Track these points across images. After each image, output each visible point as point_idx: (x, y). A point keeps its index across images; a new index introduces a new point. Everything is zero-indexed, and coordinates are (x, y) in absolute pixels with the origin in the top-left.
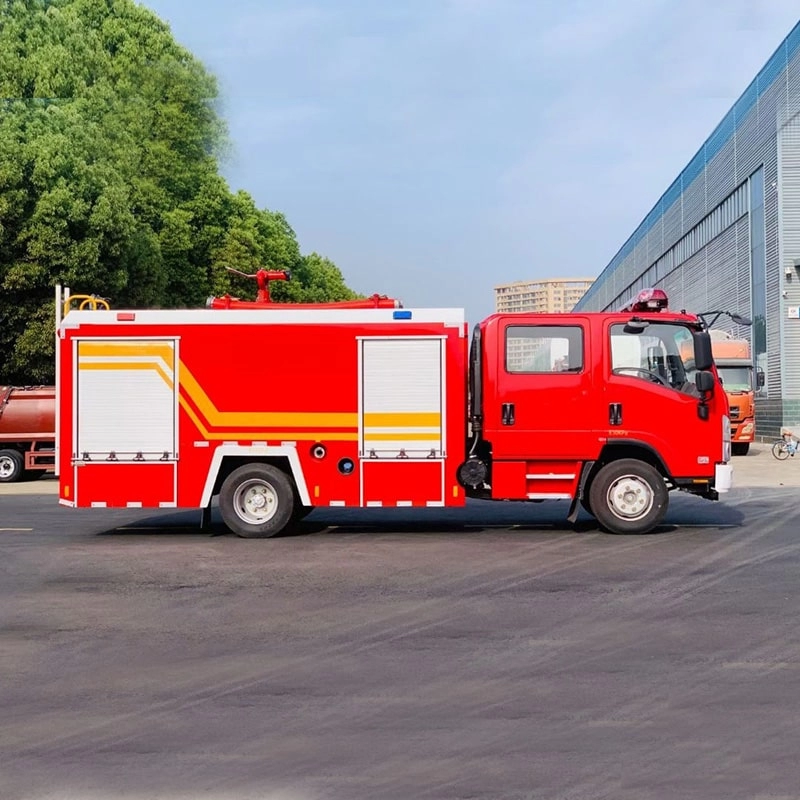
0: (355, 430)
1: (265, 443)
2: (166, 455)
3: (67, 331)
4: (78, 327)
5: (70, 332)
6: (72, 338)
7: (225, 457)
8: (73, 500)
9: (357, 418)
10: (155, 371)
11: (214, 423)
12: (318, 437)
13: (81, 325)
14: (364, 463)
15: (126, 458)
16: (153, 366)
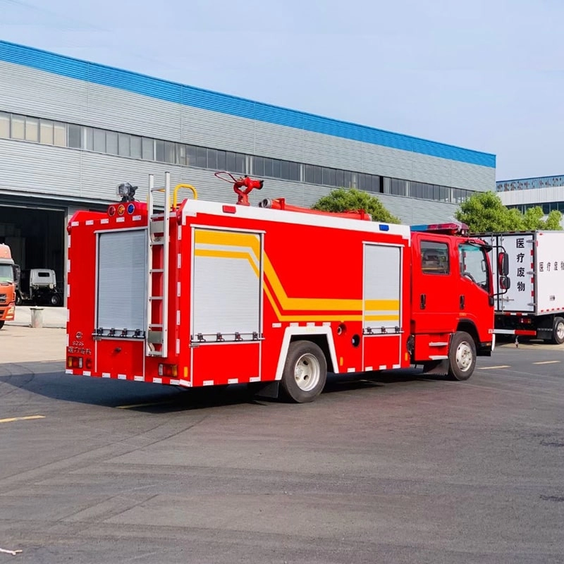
0: (360, 313)
1: (297, 324)
2: (255, 335)
3: (187, 217)
4: (195, 216)
5: (190, 219)
6: (192, 225)
7: (292, 336)
8: (190, 381)
9: (362, 304)
10: (247, 260)
11: (285, 307)
12: (343, 319)
13: (198, 214)
14: (365, 338)
15: (229, 339)
16: (246, 256)
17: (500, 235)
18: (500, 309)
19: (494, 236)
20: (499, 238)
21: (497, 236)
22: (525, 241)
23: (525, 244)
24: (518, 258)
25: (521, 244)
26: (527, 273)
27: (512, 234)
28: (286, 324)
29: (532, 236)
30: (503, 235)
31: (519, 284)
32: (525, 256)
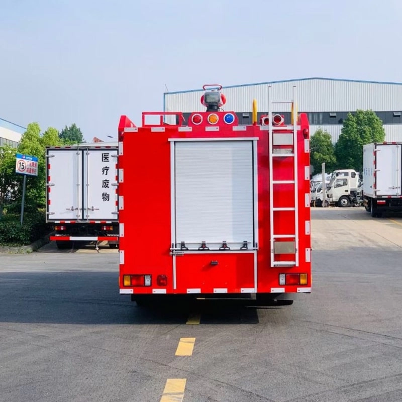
17: (86, 150)
18: (85, 218)
19: (80, 150)
20: (85, 152)
21: (83, 150)
22: (110, 156)
23: (110, 159)
24: (104, 171)
25: (106, 158)
26: (112, 185)
27: (98, 149)
29: (116, 151)
30: (89, 150)
31: (103, 194)
32: (110, 169)
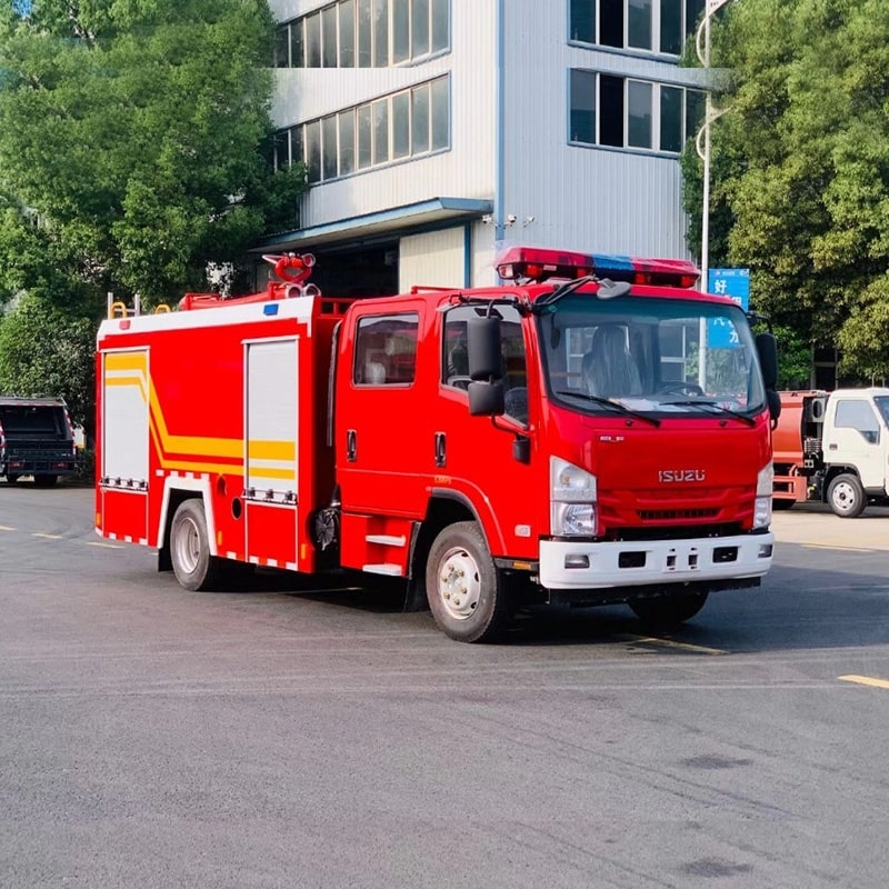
0: (239, 462)
1: (193, 475)
2: (142, 484)
3: (99, 342)
4: (104, 339)
5: (101, 344)
6: (102, 350)
7: (171, 490)
8: (102, 530)
9: (243, 448)
10: (139, 386)
11: (167, 450)
12: (222, 470)
13: (106, 336)
14: (247, 505)
16: (136, 381)
28: (167, 472)
